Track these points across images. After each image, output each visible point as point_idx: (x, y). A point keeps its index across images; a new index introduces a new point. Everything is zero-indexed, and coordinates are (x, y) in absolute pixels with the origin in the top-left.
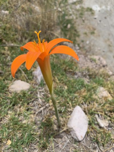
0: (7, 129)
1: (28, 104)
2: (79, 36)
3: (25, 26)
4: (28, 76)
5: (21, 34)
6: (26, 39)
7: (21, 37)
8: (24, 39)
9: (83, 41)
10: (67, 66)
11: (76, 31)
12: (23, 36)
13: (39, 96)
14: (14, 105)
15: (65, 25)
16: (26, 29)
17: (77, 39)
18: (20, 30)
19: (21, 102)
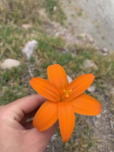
0: (3, 101)
1: (21, 79)
2: (66, 19)
3: (8, 7)
4: (17, 54)
5: (5, 15)
6: (11, 20)
7: (6, 19)
8: (8, 20)
9: (70, 24)
10: (54, 43)
11: (62, 13)
12: (7, 17)
13: (30, 71)
14: (7, 81)
15: (51, 8)
16: (9, 10)
17: (64, 22)
18: (4, 11)
19: (13, 78)
